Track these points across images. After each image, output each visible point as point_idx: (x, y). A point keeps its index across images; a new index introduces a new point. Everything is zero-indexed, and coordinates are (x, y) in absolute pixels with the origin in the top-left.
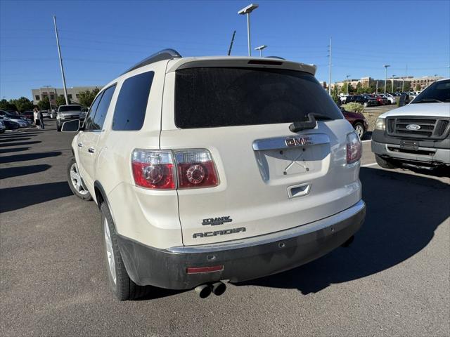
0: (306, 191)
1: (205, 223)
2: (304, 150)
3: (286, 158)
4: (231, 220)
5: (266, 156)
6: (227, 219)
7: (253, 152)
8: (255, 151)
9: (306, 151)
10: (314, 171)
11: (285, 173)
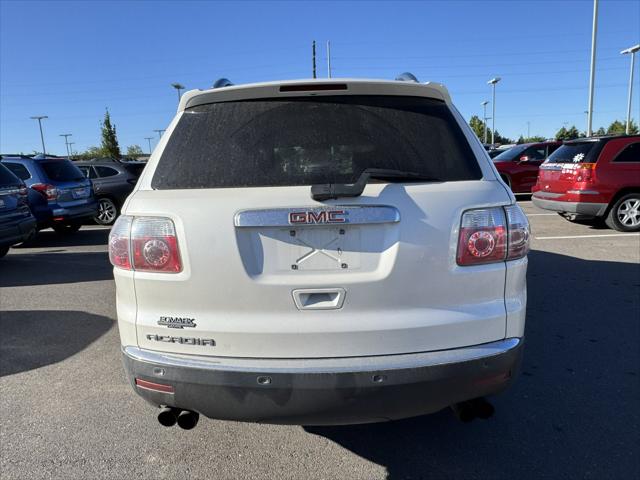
0: (335, 302)
1: (163, 321)
2: (342, 232)
3: (301, 243)
4: (195, 325)
5: (261, 236)
6: (191, 323)
7: (233, 229)
8: (236, 227)
9: (346, 234)
10: (358, 269)
11: (295, 267)
